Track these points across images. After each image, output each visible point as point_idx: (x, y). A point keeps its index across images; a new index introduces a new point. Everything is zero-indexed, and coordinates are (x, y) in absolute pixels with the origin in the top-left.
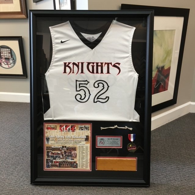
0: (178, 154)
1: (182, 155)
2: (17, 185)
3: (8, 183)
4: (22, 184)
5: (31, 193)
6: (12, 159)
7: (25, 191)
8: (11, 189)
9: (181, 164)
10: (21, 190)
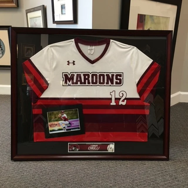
0: (178, 138)
1: (181, 139)
2: (15, 172)
3: (5, 170)
4: (20, 170)
5: (33, 179)
6: (7, 147)
7: (26, 177)
8: (9, 175)
9: (183, 147)
10: (20, 176)
